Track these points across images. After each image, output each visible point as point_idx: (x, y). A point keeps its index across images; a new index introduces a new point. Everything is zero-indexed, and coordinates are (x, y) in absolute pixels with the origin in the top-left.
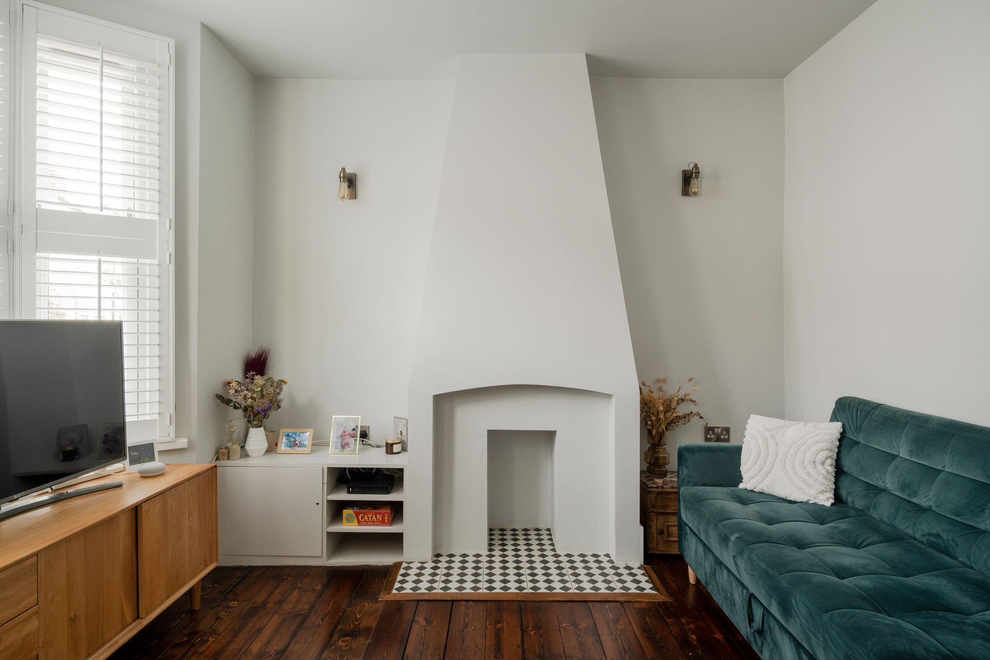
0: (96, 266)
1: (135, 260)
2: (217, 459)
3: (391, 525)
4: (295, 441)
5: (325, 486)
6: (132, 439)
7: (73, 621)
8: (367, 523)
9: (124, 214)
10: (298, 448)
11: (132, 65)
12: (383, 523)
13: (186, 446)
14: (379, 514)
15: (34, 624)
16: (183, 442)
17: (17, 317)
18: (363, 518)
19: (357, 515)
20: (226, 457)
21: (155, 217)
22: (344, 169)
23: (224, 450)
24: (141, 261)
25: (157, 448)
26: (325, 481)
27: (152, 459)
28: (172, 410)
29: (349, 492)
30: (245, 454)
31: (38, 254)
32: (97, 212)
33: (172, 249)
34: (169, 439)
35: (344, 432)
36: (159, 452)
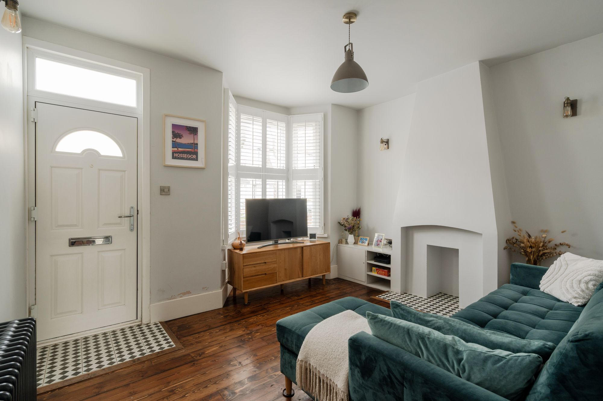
0: (304, 183)
1: (314, 181)
2: (339, 243)
3: (388, 276)
4: (363, 241)
5: (366, 257)
6: (309, 232)
7: (286, 269)
8: (380, 274)
9: (313, 168)
11: (314, 124)
12: (385, 275)
13: (326, 237)
14: (384, 271)
15: (275, 265)
16: (326, 235)
17: (289, 198)
18: (379, 271)
19: (377, 270)
20: (341, 243)
21: (318, 167)
22: (382, 139)
23: (341, 241)
24: (316, 181)
25: (317, 236)
26: (366, 256)
27: (315, 238)
28: (323, 225)
29: (375, 261)
30: (347, 243)
31: (293, 181)
32: (304, 168)
33: (323, 176)
34: (322, 234)
35: (378, 240)
36: (317, 237)
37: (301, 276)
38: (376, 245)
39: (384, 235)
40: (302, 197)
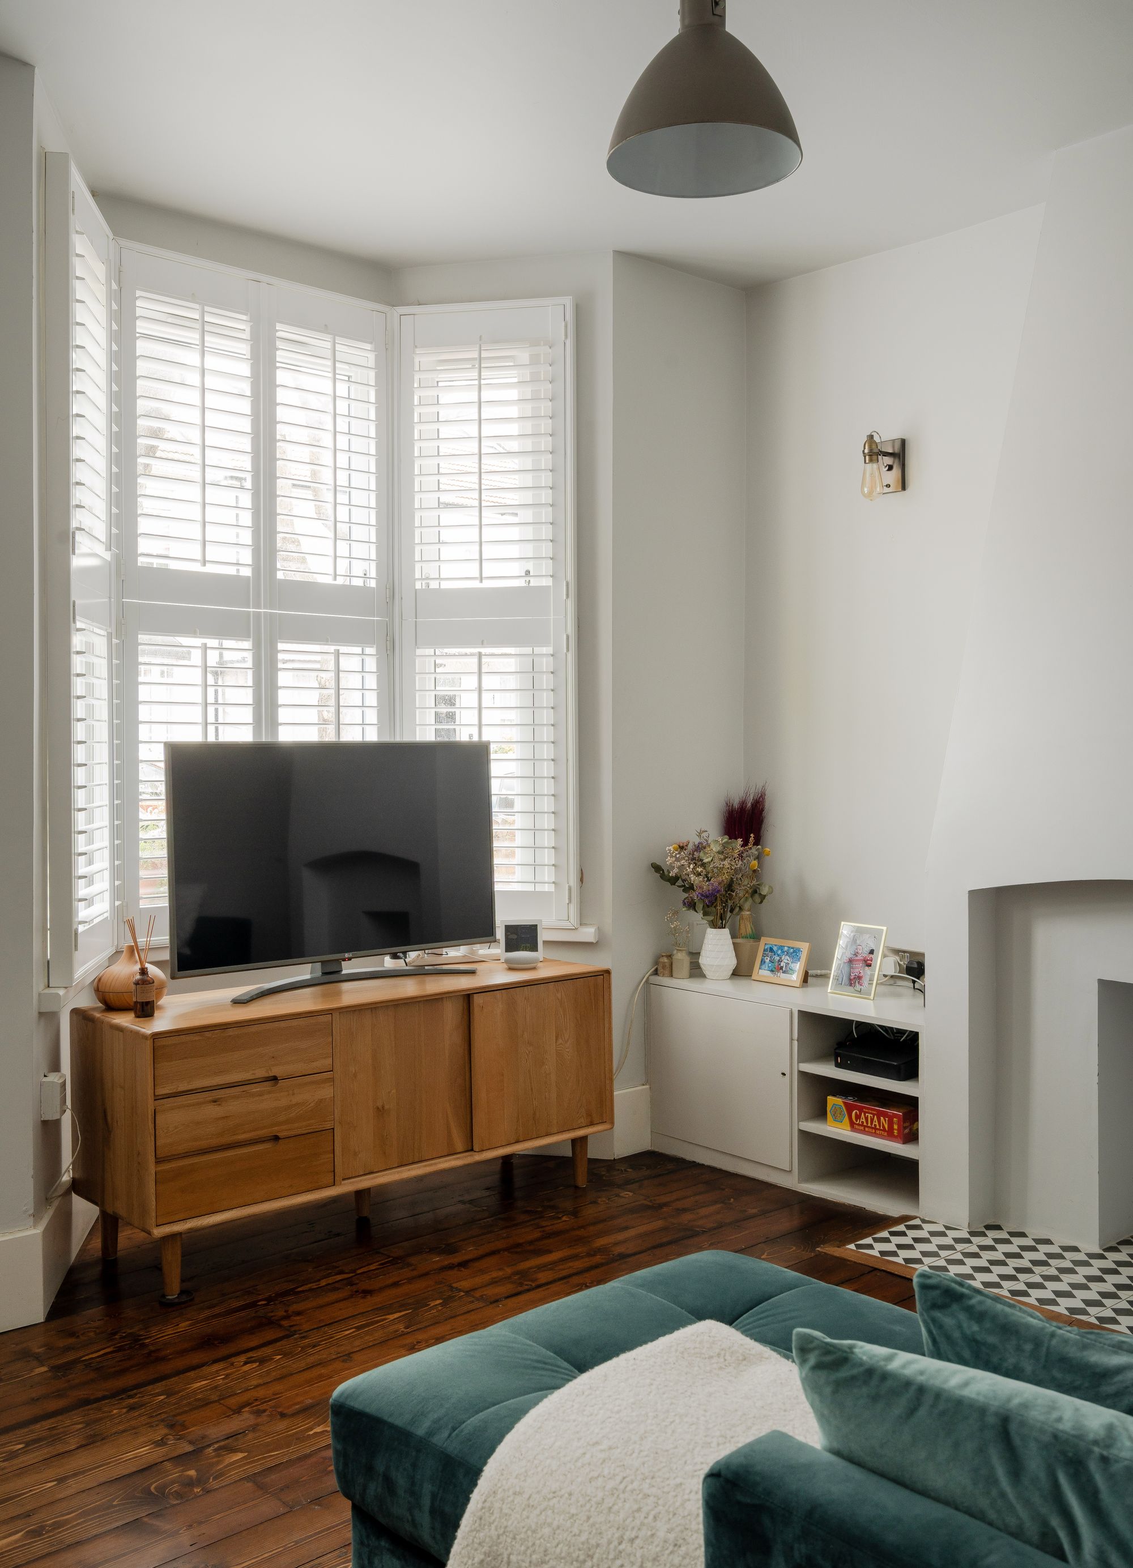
0: (475, 660)
1: (528, 650)
2: (656, 973)
3: (904, 1143)
4: (780, 961)
5: (796, 1043)
6: (504, 916)
7: (380, 1112)
8: (864, 1129)
9: (520, 583)
10: (783, 976)
11: (523, 355)
12: (889, 1135)
13: (591, 939)
14: (885, 1115)
15: (326, 1092)
16: (588, 934)
17: (398, 739)
18: (858, 1117)
19: (850, 1109)
20: (667, 972)
21: (547, 582)
22: (871, 437)
23: (665, 960)
24: (537, 650)
25: (542, 936)
26: (796, 1036)
27: (534, 948)
28: (573, 880)
29: (838, 1065)
30: (696, 971)
31: (419, 652)
32: (476, 584)
33: (571, 628)
34: (570, 926)
35: (856, 954)
36: (545, 942)
37: (459, 1146)
38: (845, 980)
39: (885, 928)
40: (465, 734)
